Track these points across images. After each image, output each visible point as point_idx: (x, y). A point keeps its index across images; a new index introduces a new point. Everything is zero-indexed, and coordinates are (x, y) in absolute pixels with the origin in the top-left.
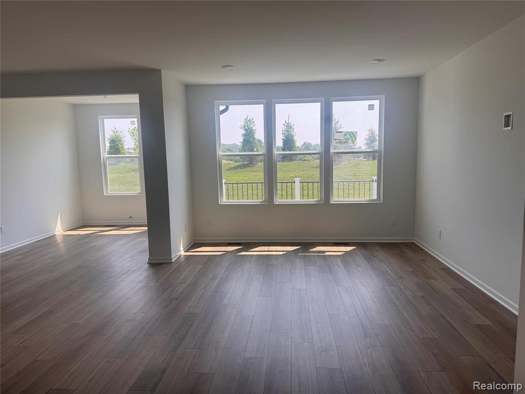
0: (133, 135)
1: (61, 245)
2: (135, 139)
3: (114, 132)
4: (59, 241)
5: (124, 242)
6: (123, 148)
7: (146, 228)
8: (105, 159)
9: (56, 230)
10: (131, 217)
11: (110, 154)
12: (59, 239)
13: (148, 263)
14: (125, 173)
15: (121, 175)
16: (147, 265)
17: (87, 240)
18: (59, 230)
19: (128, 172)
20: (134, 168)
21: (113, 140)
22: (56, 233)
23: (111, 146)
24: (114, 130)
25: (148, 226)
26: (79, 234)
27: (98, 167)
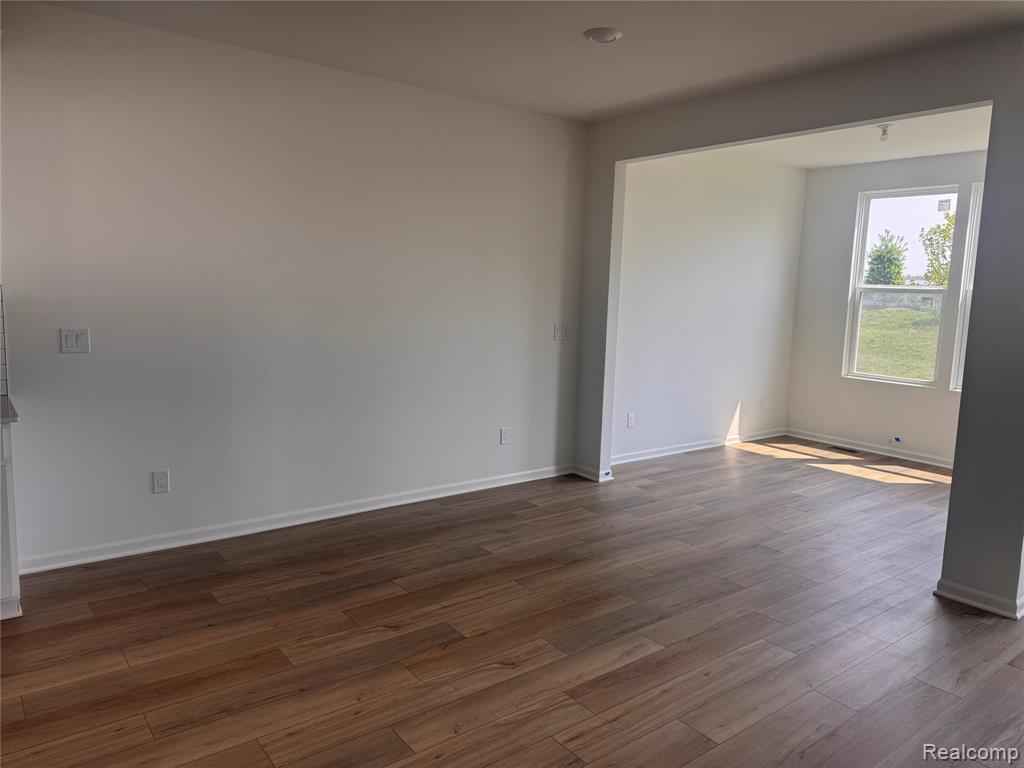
0: (929, 242)
1: (734, 475)
2: (933, 253)
3: (883, 239)
4: (731, 463)
5: (871, 504)
6: (899, 273)
7: (948, 480)
8: (858, 293)
9: (728, 437)
10: (897, 439)
11: (870, 283)
12: (731, 457)
13: (934, 594)
14: (893, 329)
15: (884, 332)
16: (930, 603)
17: (785, 475)
18: (733, 439)
19: (901, 327)
20: (918, 319)
21: (879, 257)
22: (727, 443)
23: (872, 270)
24: (885, 235)
25: (955, 474)
26: (771, 456)
27: (841, 310)
